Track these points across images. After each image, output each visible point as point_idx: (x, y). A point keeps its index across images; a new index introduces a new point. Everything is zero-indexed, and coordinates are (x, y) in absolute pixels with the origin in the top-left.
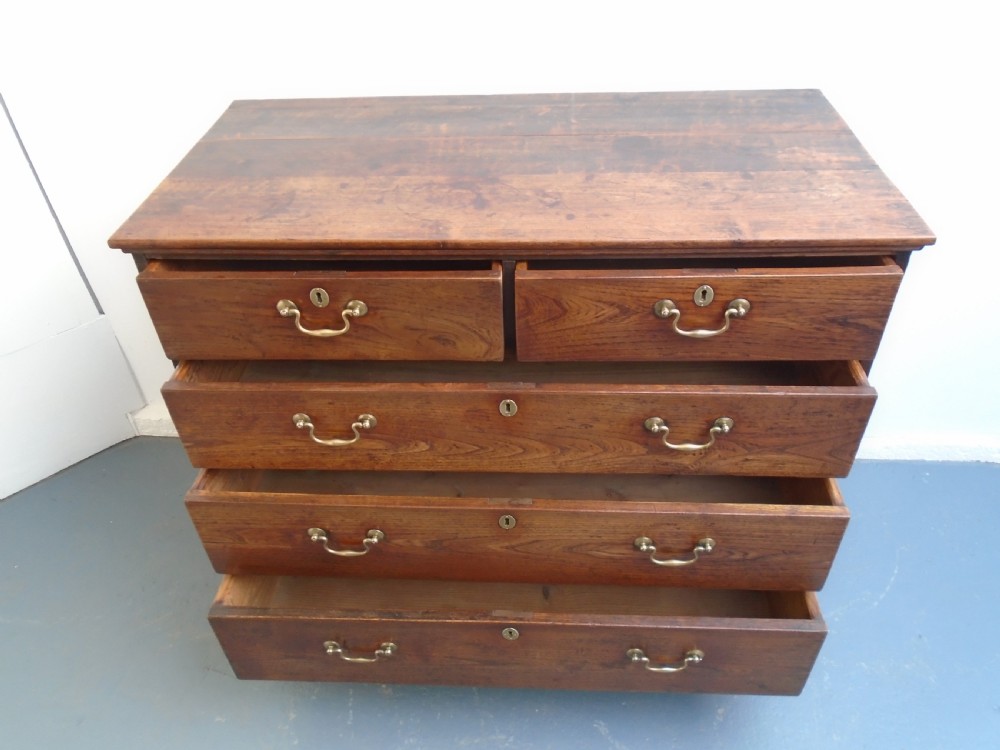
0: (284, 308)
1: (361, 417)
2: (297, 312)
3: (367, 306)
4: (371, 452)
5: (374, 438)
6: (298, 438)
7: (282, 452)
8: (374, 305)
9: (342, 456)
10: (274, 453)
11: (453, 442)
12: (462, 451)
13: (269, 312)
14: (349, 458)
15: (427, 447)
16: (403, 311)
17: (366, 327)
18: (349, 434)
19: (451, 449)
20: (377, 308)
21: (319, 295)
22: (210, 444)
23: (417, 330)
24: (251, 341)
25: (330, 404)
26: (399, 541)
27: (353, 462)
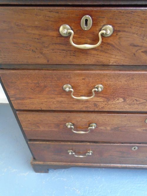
0: (64, 29)
1: (96, 86)
2: (72, 31)
3: (114, 29)
4: (96, 103)
5: (99, 97)
6: (64, 96)
7: (55, 103)
8: (118, 29)
9: (82, 104)
10: (52, 103)
11: (136, 98)
12: (138, 102)
13: (54, 34)
14: (86, 105)
15: (123, 100)
16: (134, 33)
17: (108, 44)
18: (89, 94)
19: (133, 101)
20: (119, 31)
21: (86, 20)
22: (23, 99)
23: (138, 46)
24: (42, 53)
25: (83, 79)
26: (102, 128)
27: (87, 107)
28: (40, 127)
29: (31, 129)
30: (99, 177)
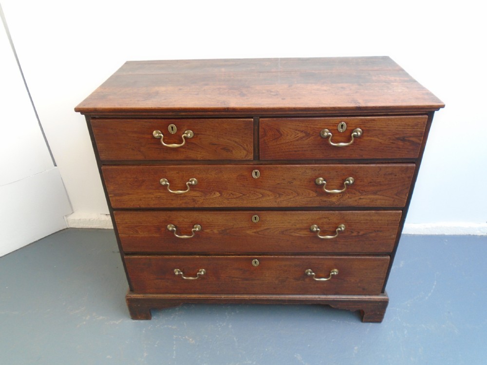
0: (156, 134)
1: (190, 180)
2: (162, 135)
3: (194, 133)
4: (194, 198)
5: (196, 191)
6: (161, 191)
7: (154, 199)
8: (197, 132)
9: (181, 200)
10: (150, 199)
11: (231, 192)
12: (235, 197)
13: (149, 136)
14: (184, 201)
15: (219, 195)
16: (209, 135)
17: (192, 143)
18: (185, 188)
19: (230, 195)
20: (198, 134)
21: (172, 127)
22: (121, 195)
23: (216, 144)
24: (140, 151)
25: (177, 173)
26: (208, 231)
27: (186, 203)
28: (139, 232)
29: (128, 235)
30: (225, 324)
